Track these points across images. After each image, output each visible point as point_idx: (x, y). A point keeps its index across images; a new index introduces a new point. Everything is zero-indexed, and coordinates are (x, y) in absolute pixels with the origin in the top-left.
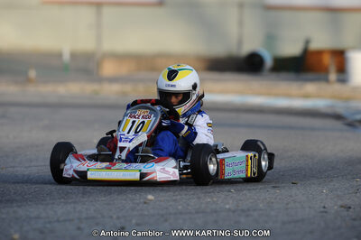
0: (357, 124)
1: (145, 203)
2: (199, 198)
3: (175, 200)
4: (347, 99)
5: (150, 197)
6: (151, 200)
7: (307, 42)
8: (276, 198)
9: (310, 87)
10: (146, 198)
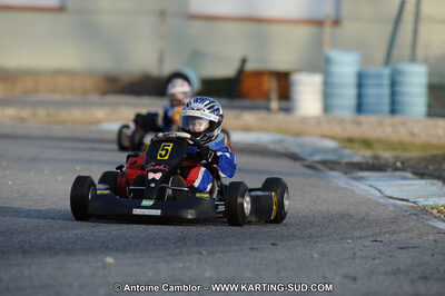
0: (320, 166)
1: (105, 267)
2: (167, 262)
3: (139, 265)
4: (298, 134)
5: (109, 260)
6: (111, 264)
7: (244, 61)
8: (260, 264)
9: (249, 118)
10: (104, 262)
